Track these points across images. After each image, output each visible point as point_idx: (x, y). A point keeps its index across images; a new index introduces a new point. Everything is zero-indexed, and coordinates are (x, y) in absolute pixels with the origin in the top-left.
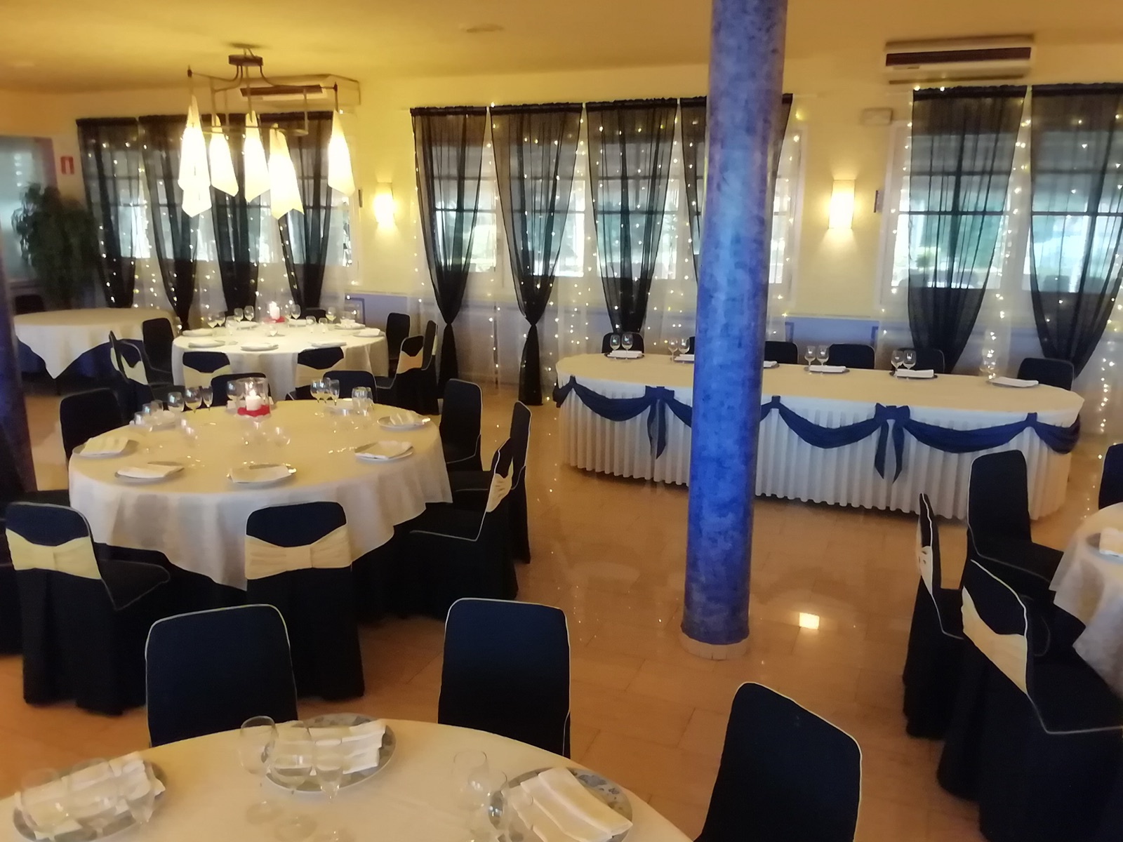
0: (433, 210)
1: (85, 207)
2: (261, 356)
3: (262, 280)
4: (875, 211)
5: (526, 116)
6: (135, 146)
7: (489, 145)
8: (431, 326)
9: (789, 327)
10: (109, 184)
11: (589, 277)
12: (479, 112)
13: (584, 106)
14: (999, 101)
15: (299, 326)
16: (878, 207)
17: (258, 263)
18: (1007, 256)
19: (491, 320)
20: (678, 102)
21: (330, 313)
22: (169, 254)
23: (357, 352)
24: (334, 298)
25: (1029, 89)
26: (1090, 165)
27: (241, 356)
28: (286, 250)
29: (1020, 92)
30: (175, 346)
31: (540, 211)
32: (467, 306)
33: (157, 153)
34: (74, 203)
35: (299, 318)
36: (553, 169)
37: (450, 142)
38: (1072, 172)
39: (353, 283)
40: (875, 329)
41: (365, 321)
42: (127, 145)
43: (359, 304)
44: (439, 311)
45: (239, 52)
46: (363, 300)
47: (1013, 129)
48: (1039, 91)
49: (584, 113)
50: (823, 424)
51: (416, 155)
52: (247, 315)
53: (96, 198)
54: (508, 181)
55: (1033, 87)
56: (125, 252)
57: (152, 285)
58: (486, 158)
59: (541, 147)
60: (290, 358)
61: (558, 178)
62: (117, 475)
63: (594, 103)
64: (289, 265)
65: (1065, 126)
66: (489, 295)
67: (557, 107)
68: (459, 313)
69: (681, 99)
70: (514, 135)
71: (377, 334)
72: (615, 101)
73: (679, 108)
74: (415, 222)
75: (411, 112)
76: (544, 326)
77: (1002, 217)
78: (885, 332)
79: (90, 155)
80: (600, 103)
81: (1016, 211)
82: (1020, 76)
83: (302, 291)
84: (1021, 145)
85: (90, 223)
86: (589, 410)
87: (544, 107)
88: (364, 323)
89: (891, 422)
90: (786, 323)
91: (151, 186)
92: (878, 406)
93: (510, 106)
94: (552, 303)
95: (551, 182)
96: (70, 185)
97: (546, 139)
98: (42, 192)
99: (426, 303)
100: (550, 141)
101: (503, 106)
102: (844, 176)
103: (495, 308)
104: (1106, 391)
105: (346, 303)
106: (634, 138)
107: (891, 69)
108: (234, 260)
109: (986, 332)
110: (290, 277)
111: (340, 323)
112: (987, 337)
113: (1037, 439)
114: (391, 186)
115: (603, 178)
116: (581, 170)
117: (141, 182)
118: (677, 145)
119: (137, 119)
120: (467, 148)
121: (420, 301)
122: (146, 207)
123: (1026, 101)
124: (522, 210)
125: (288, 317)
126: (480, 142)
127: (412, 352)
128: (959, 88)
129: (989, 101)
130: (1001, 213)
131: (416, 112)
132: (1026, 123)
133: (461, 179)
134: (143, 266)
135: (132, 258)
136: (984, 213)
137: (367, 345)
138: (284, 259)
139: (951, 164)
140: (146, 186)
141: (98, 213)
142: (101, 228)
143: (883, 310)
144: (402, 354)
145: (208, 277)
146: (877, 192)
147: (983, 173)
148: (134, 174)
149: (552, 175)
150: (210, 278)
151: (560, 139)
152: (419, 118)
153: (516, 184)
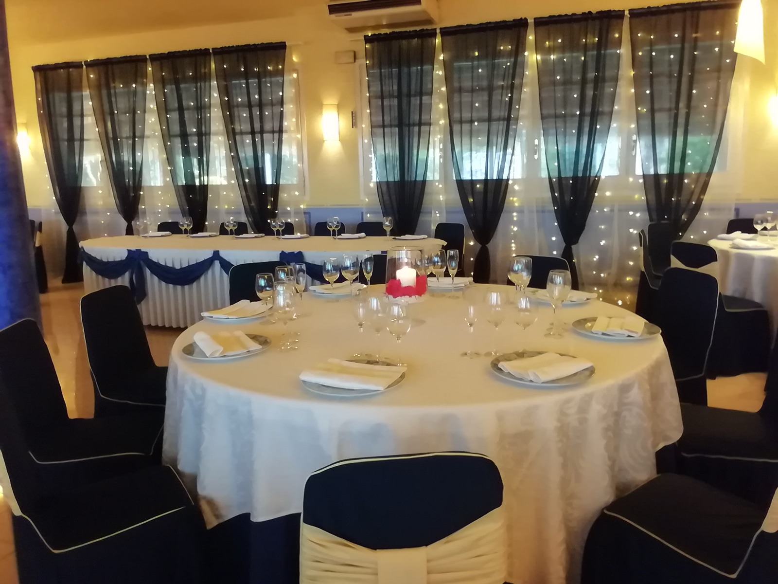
4: (353, 127)
5: (110, 66)
7: (87, 91)
9: (307, 216)
11: (166, 186)
12: (77, 65)
16: (354, 124)
19: (103, 222)
25: (438, 31)
26: (485, 85)
29: (433, 34)
31: (128, 138)
37: (59, 89)
38: (472, 91)
40: (362, 214)
44: (63, 218)
48: (445, 32)
49: (149, 62)
54: (103, 116)
55: (441, 29)
61: (139, 112)
63: (154, 55)
66: (100, 203)
67: (130, 59)
68: (78, 218)
69: (213, 49)
70: (104, 82)
73: (212, 56)
75: (33, 69)
77: (431, 127)
78: (368, 215)
80: (158, 54)
81: (440, 122)
82: (431, 22)
84: (439, 72)
86: (94, 273)
90: (305, 213)
92: (282, 252)
93: (98, 60)
94: (143, 207)
101: (93, 60)
102: (330, 102)
103: (106, 213)
104: (514, 249)
107: (335, 17)
109: (433, 211)
112: (433, 215)
114: (26, 125)
116: (150, 104)
118: (214, 83)
120: (72, 92)
121: (51, 211)
124: (115, 138)
128: (395, 33)
129: (414, 41)
130: (430, 124)
131: (36, 69)
132: (440, 57)
136: (420, 124)
139: (395, 89)
143: (367, 200)
146: (352, 112)
147: (416, 95)
151: (136, 82)
152: (38, 73)
153: (109, 118)
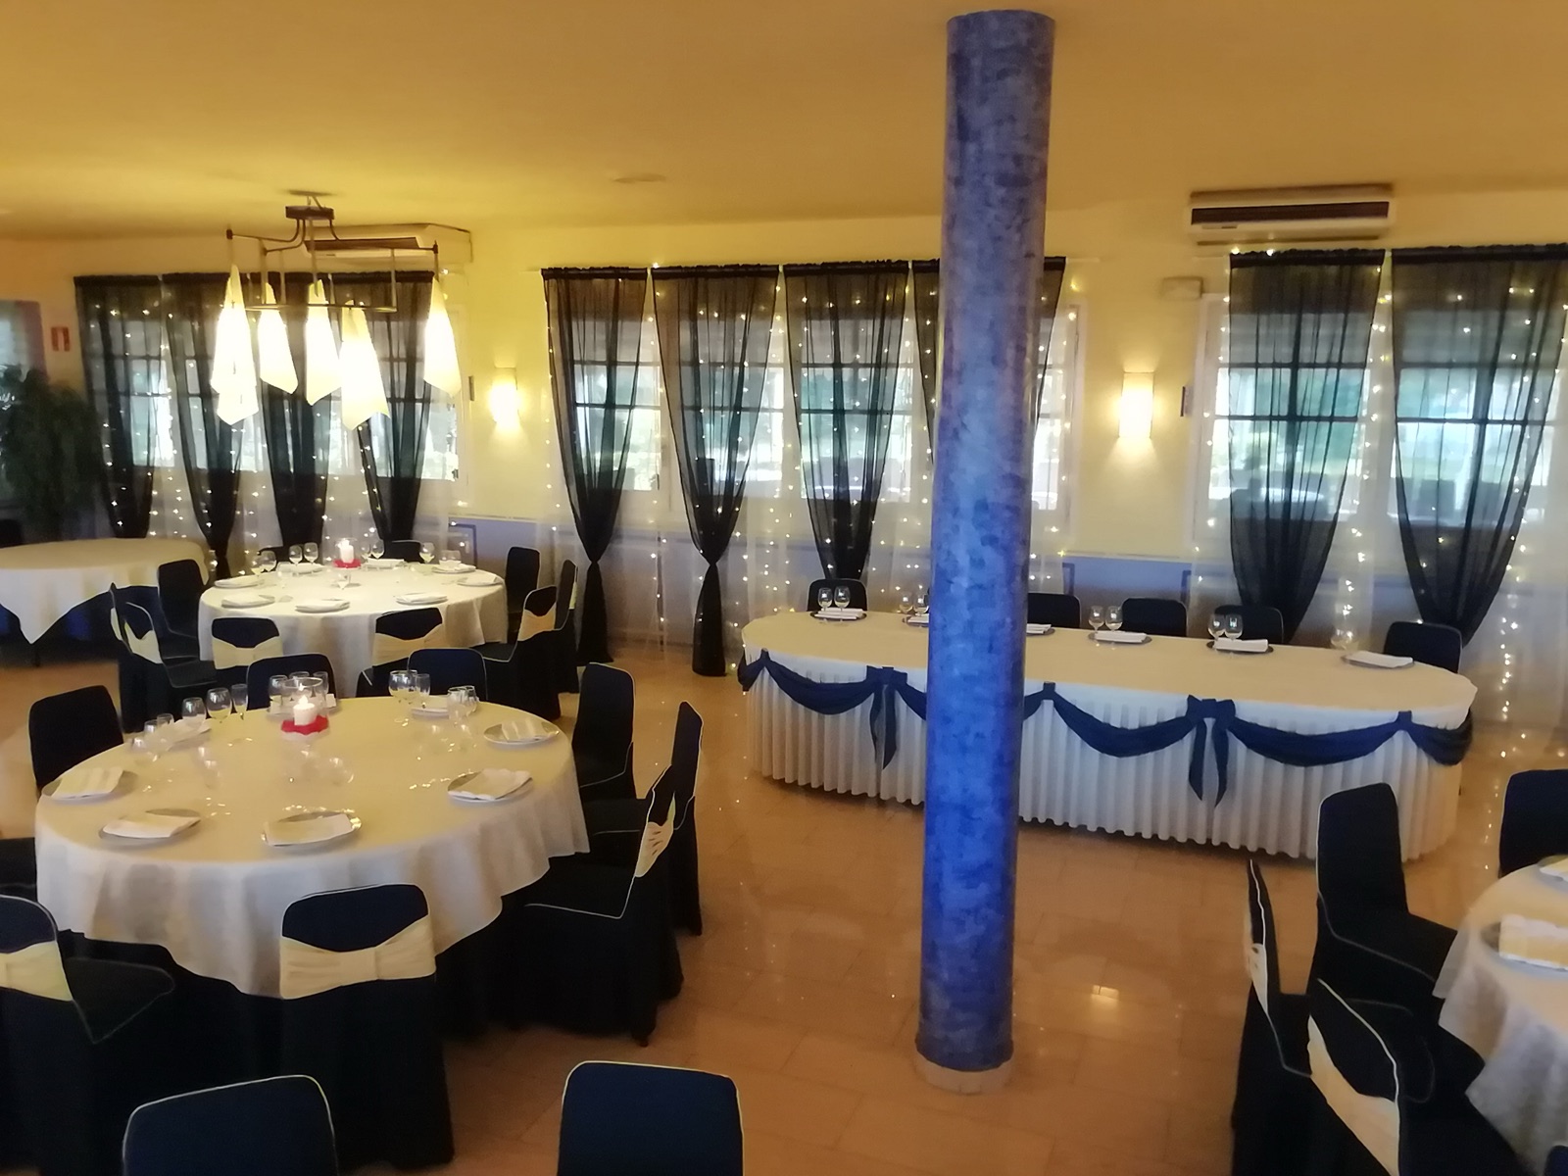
0: (572, 405)
1: (84, 397)
2: (325, 619)
3: (332, 499)
4: (1182, 415)
5: (701, 281)
6: (156, 315)
7: (651, 319)
8: (569, 568)
10: (120, 365)
11: (789, 500)
12: (636, 275)
13: (781, 269)
14: (1347, 268)
15: (382, 568)
16: (1184, 410)
17: (326, 475)
18: (1366, 477)
19: (653, 556)
20: (910, 266)
21: (425, 550)
22: (201, 462)
23: (462, 611)
24: (435, 524)
25: (1388, 254)
26: (1475, 357)
27: (297, 619)
28: (366, 458)
29: (1376, 258)
30: (203, 603)
31: (722, 409)
32: (620, 537)
33: (187, 325)
34: (67, 392)
35: (381, 557)
36: (738, 351)
37: (597, 315)
38: (1450, 365)
39: (460, 503)
40: (1187, 574)
41: (476, 561)
42: (146, 312)
43: (468, 533)
44: (581, 543)
45: (301, 202)
46: (473, 527)
47: (1368, 307)
48: (1402, 257)
49: (781, 279)
50: (1116, 723)
51: (549, 330)
52: (308, 554)
53: (100, 384)
54: (678, 367)
55: (1393, 251)
56: (139, 457)
57: (176, 505)
58: (647, 337)
59: (722, 323)
60: (366, 623)
61: (746, 364)
62: (102, 834)
63: (796, 265)
64: (371, 478)
65: (1439, 305)
66: (651, 522)
67: (744, 270)
68: (609, 545)
69: (914, 262)
70: (685, 307)
71: (492, 582)
72: (824, 264)
73: (911, 273)
74: (548, 420)
75: (543, 274)
76: (728, 564)
77: (1357, 425)
78: (1200, 579)
79: (92, 326)
80: (802, 265)
81: (1375, 417)
82: (1375, 238)
83: (388, 517)
84: (1380, 328)
85: (90, 418)
86: (788, 699)
87: (727, 270)
88: (476, 564)
89: (1209, 722)
90: (1064, 565)
91: (177, 368)
92: (1191, 699)
93: (680, 267)
94: (738, 534)
95: (737, 370)
96: (63, 366)
97: (728, 313)
98: (23, 378)
99: (563, 533)
100: (734, 313)
101: (670, 268)
102: (1139, 367)
103: (659, 539)
104: (1507, 663)
105: (449, 531)
106: (850, 312)
107: (1198, 228)
108: (292, 470)
109: (1340, 581)
110: (371, 494)
111: (438, 563)
112: (1341, 588)
113: (1413, 747)
114: (515, 372)
115: (808, 366)
116: (777, 353)
117: (163, 363)
118: (909, 323)
119: (160, 279)
120: (619, 323)
121: (554, 529)
122: (170, 397)
123: (1384, 270)
124: (697, 408)
125: (366, 556)
126: (638, 314)
127: (540, 610)
128: (1293, 251)
129: (1333, 270)
130: (1355, 419)
131: (550, 274)
132: (1385, 299)
133: (612, 364)
134: (164, 480)
135: (149, 468)
136: (1331, 419)
137: (477, 599)
138: (363, 471)
139: (1285, 353)
140: (171, 368)
141: (102, 404)
142: (106, 425)
143: (1197, 549)
144: (526, 614)
145: (256, 494)
146: (1184, 388)
147: (1328, 365)
148: (153, 353)
149: (738, 360)
150: (258, 496)
151: (749, 312)
152: (553, 281)
153: (687, 371)
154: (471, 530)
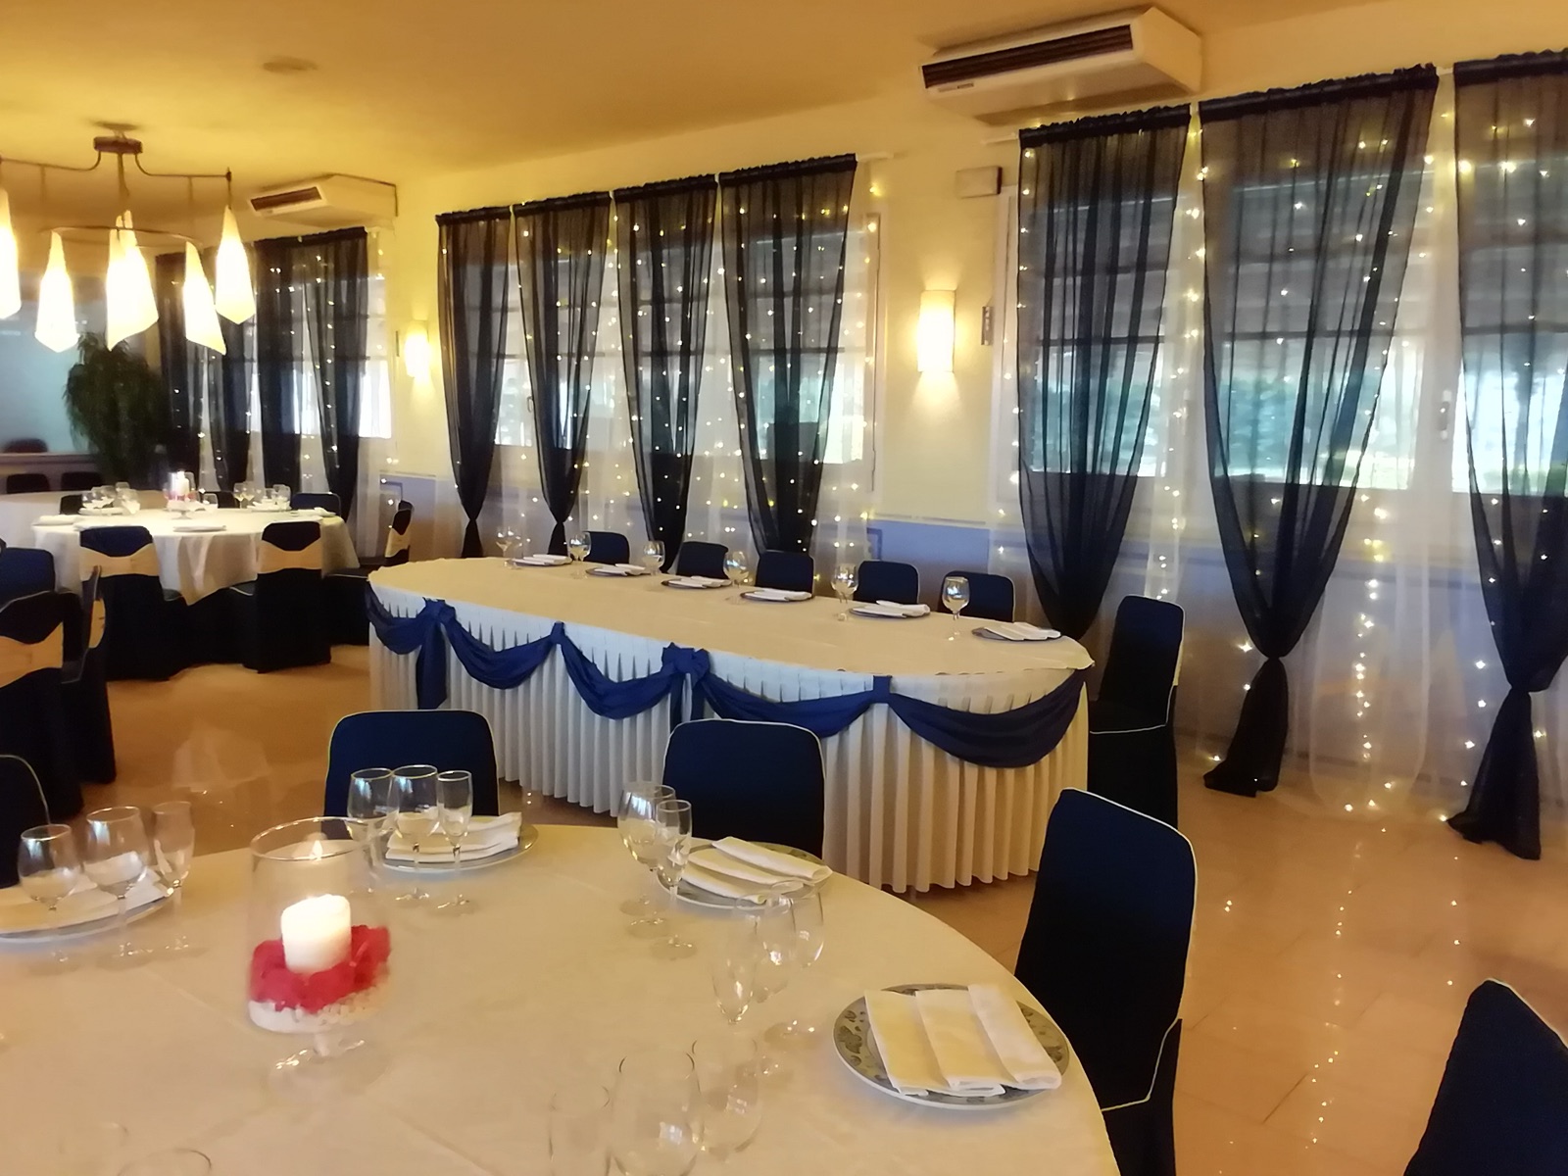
3: (307, 457)
4: (983, 343)
5: (552, 214)
9: (876, 537)
12: (503, 214)
13: (611, 195)
16: (987, 336)
19: (523, 514)
20: (717, 180)
24: (366, 481)
25: (1194, 110)
29: (1181, 119)
37: (474, 259)
39: (389, 461)
43: (397, 491)
46: (400, 485)
48: (1212, 112)
49: (613, 206)
55: (1201, 104)
59: (568, 261)
61: (594, 304)
63: (624, 190)
64: (331, 437)
65: (1269, 173)
69: (720, 175)
72: (646, 185)
75: (437, 220)
76: (579, 525)
77: (1160, 347)
78: (1004, 550)
80: (629, 189)
81: (1190, 334)
84: (1192, 212)
87: (568, 201)
90: (869, 531)
93: (535, 203)
94: (587, 492)
97: (573, 249)
100: (581, 250)
101: (527, 203)
102: (940, 283)
105: (381, 488)
107: (934, 91)
109: (1149, 555)
110: (329, 452)
114: (426, 325)
118: (717, 246)
123: (1190, 133)
126: (504, 258)
131: (444, 220)
132: (1203, 172)
133: (486, 311)
142: (177, 391)
143: (1001, 512)
146: (984, 308)
152: (445, 228)
154: (399, 488)
